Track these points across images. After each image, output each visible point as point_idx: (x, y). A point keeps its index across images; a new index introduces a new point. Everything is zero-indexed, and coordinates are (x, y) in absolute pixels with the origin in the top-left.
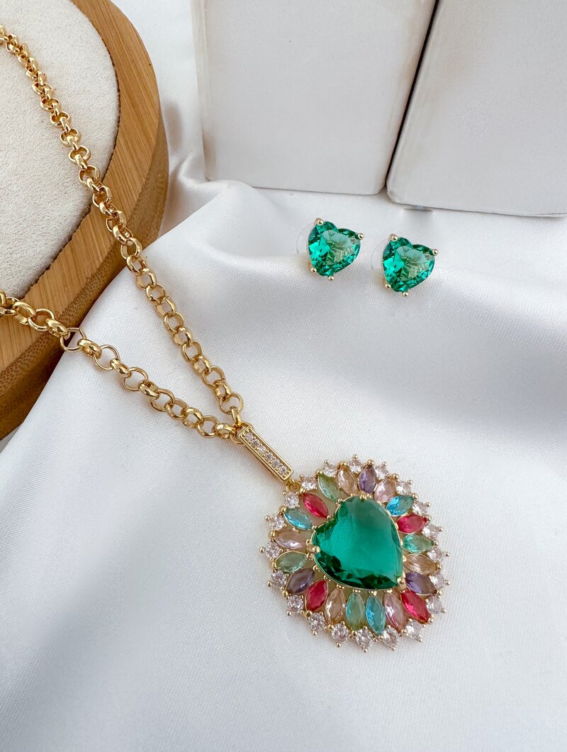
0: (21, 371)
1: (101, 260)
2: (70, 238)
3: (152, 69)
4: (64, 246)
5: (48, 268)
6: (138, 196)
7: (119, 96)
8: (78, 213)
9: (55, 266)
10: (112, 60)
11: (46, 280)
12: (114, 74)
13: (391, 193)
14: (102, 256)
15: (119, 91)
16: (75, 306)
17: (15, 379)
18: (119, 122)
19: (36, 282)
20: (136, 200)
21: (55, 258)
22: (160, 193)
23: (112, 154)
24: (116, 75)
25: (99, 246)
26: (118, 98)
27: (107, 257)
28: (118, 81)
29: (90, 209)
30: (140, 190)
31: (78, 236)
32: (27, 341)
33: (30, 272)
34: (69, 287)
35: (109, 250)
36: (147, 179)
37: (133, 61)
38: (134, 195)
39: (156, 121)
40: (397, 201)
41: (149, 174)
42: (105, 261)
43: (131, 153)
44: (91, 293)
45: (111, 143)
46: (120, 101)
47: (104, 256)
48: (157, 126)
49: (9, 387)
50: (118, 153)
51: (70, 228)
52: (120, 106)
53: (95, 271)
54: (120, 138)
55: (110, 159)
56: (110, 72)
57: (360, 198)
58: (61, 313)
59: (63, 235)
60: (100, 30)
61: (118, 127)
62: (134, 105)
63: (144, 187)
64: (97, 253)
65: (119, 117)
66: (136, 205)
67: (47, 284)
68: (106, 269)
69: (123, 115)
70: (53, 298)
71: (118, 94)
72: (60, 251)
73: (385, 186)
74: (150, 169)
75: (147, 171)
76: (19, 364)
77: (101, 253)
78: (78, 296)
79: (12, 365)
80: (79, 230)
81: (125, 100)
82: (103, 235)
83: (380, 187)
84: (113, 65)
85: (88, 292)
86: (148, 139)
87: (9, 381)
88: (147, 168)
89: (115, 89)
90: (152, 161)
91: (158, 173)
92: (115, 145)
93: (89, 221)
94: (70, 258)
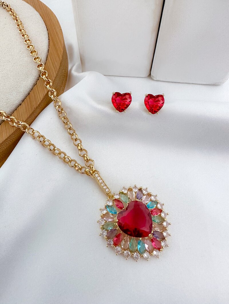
0: (10, 142)
2: (29, 94)
3: (62, 31)
4: (27, 97)
5: (20, 105)
6: (54, 78)
7: (49, 41)
8: (32, 85)
9: (23, 104)
10: (47, 28)
12: (47, 33)
14: (40, 100)
15: (49, 40)
17: (8, 145)
18: (48, 51)
19: (16, 110)
21: (23, 101)
22: (64, 77)
23: (46, 63)
24: (48, 34)
25: (39, 96)
28: (49, 36)
30: (55, 76)
31: (32, 93)
32: (12, 131)
33: (14, 106)
34: (28, 111)
36: (58, 72)
37: (55, 29)
39: (62, 51)
40: (155, 79)
41: (59, 70)
42: (41, 102)
43: (52, 63)
44: (36, 114)
45: (45, 59)
46: (49, 43)
47: (41, 100)
48: (62, 52)
49: (5, 148)
51: (29, 90)
52: (49, 45)
53: (37, 106)
54: (49, 57)
57: (141, 78)
58: (25, 121)
59: (27, 93)
60: (43, 17)
61: (48, 53)
62: (54, 45)
63: (57, 75)
64: (38, 99)
65: (49, 49)
67: (20, 110)
70: (22, 115)
71: (48, 41)
72: (25, 98)
73: (150, 74)
74: (59, 68)
75: (58, 69)
76: (9, 139)
78: (31, 115)
79: (6, 139)
80: (32, 91)
81: (51, 44)
82: (41, 93)
83: (148, 74)
84: (47, 30)
85: (35, 113)
86: (59, 57)
87: (5, 145)
88: (58, 68)
89: (47, 39)
90: (60, 65)
91: (63, 70)
92: (47, 60)
93: (36, 87)
94: (29, 101)
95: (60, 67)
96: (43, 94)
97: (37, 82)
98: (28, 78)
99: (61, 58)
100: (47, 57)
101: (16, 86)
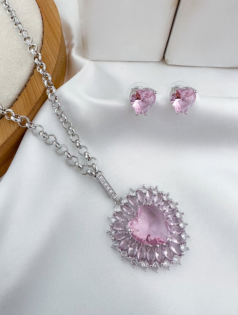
0: (8, 146)
1: (40, 95)
2: (26, 86)
3: (56, 8)
4: (23, 90)
5: (17, 100)
7: (43, 21)
8: (28, 75)
9: (20, 98)
10: (38, 5)
11: (16, 105)
12: (40, 12)
13: (167, 60)
14: (40, 93)
15: (42, 19)
16: (30, 116)
17: (6, 149)
18: (43, 33)
19: (12, 106)
20: (54, 68)
21: (19, 95)
22: (64, 64)
23: (42, 48)
24: (41, 12)
25: (39, 89)
26: (42, 22)
27: (43, 94)
28: (42, 15)
29: (33, 73)
30: (55, 63)
31: (29, 85)
32: (10, 133)
33: (9, 102)
34: (27, 108)
35: (44, 90)
36: (58, 58)
37: (48, 5)
38: (53, 65)
39: (60, 32)
40: (170, 64)
41: (59, 56)
42: (42, 95)
45: (41, 43)
46: (43, 24)
47: (42, 94)
48: (61, 34)
49: (3, 153)
50: (44, 47)
51: (25, 81)
52: (43, 26)
53: (38, 100)
54: (45, 41)
55: (41, 50)
56: (38, 11)
59: (23, 85)
61: (43, 35)
62: (50, 25)
63: (57, 62)
64: (38, 92)
65: (43, 31)
66: (54, 70)
68: (43, 99)
69: (45, 30)
71: (42, 20)
72: (22, 92)
73: (164, 57)
75: (58, 54)
76: (7, 143)
77: (40, 91)
78: (31, 111)
79: (4, 143)
80: (29, 82)
81: (45, 23)
82: (40, 84)
84: (39, 7)
85: (35, 110)
86: (57, 41)
88: (57, 53)
89: (41, 18)
90: (60, 50)
91: (62, 55)
92: (42, 44)
93: (34, 78)
94: (26, 95)
95: (60, 52)
96: (43, 86)
97: (33, 71)
98: (22, 67)
99: (60, 41)
100: (43, 40)
101: (9, 77)
